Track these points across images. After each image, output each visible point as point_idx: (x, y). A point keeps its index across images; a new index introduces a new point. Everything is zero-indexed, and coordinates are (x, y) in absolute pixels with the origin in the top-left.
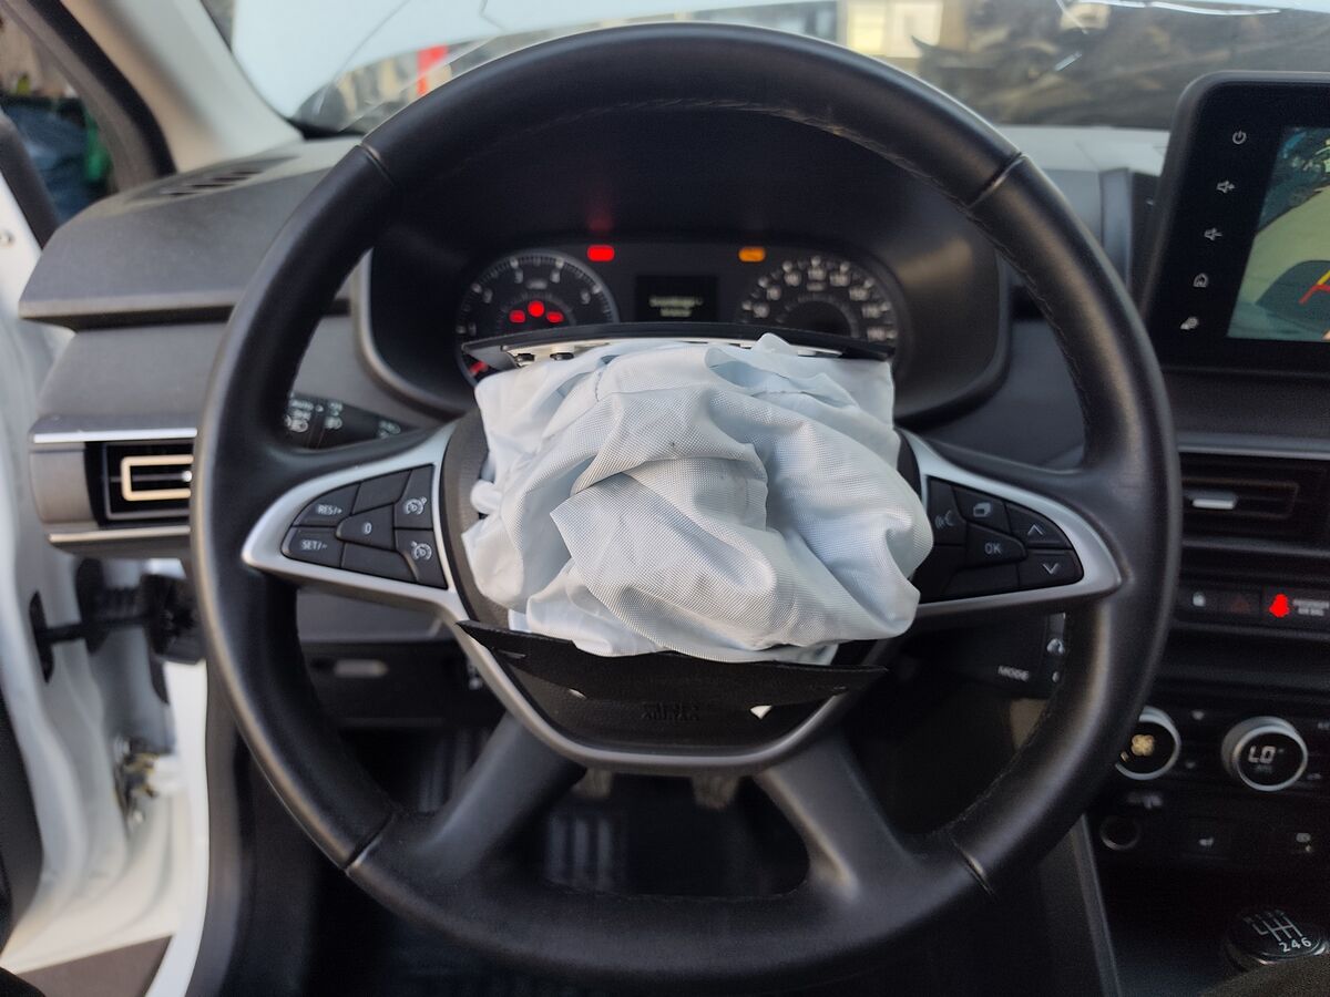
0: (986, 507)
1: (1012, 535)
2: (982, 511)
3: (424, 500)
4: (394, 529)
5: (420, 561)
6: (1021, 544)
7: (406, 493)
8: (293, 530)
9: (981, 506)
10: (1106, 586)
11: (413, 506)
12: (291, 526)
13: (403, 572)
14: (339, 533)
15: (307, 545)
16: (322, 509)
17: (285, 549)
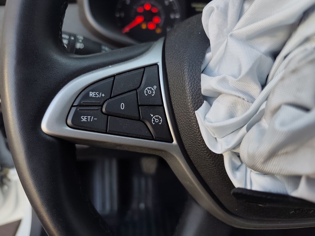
3: (155, 87)
4: (139, 106)
5: (156, 126)
7: (143, 82)
8: (74, 109)
11: (149, 91)
12: (72, 106)
13: (146, 133)
14: (104, 110)
15: (84, 119)
16: (92, 94)
17: (69, 122)
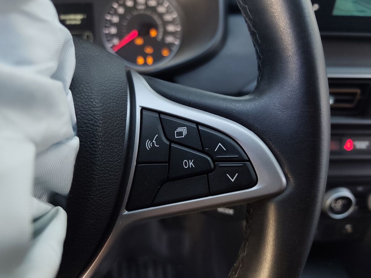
0: (184, 130)
1: (203, 152)
2: (180, 134)
6: (209, 158)
9: (179, 130)
10: (274, 189)
